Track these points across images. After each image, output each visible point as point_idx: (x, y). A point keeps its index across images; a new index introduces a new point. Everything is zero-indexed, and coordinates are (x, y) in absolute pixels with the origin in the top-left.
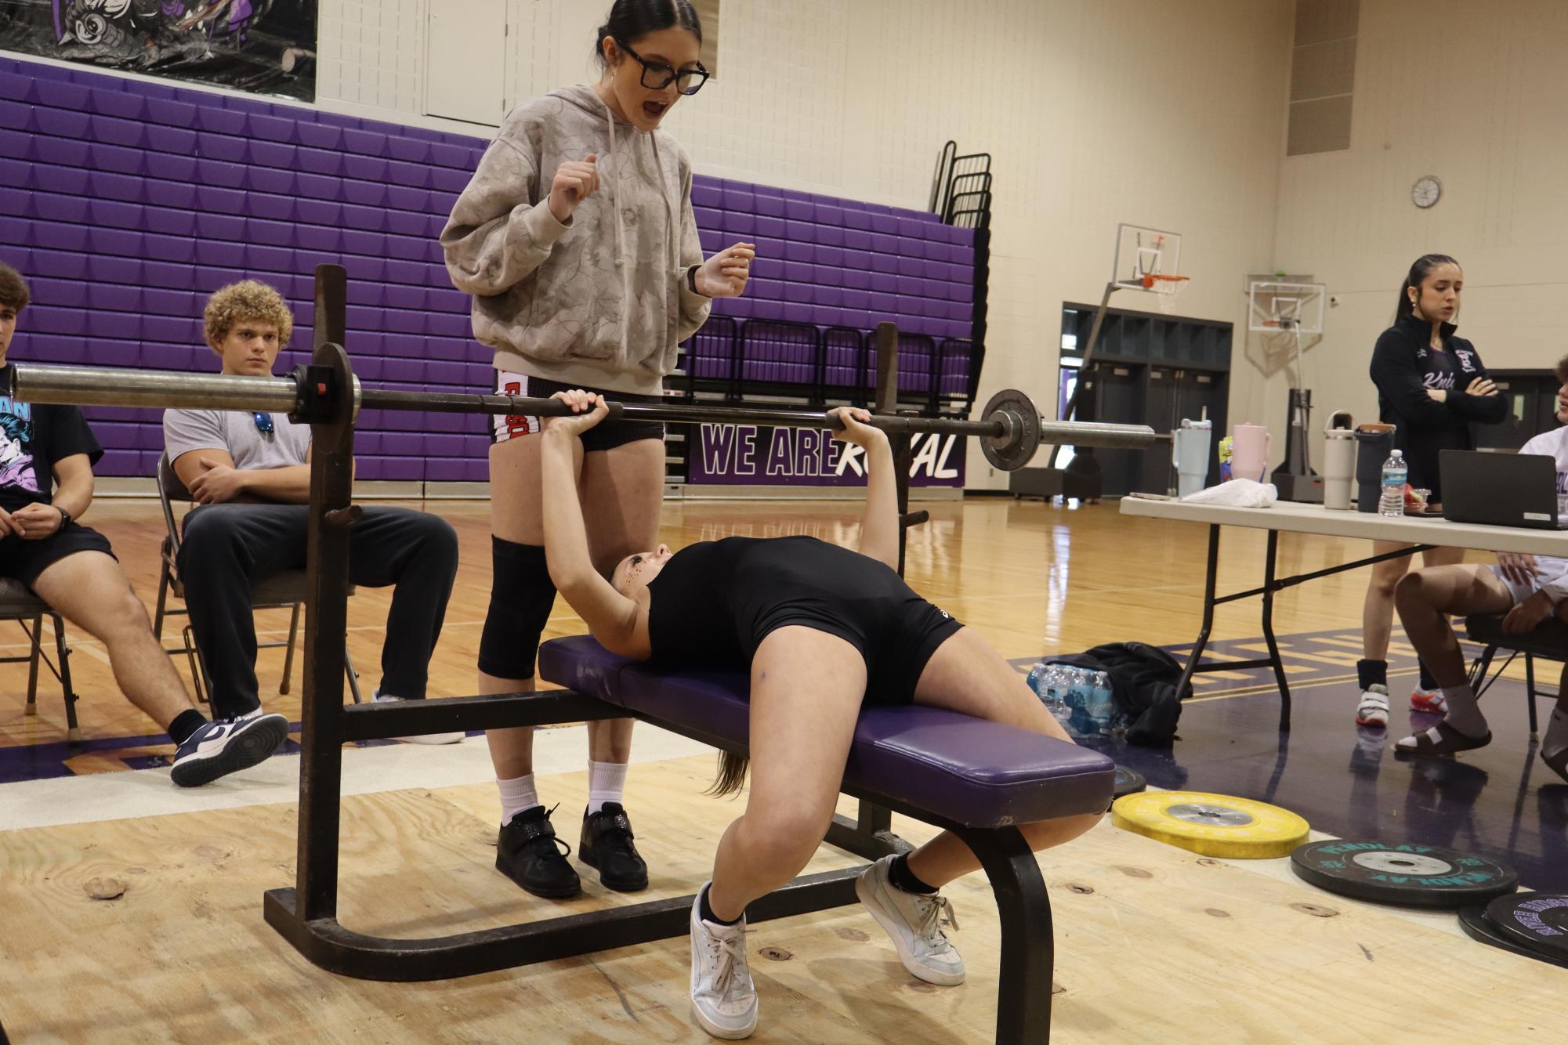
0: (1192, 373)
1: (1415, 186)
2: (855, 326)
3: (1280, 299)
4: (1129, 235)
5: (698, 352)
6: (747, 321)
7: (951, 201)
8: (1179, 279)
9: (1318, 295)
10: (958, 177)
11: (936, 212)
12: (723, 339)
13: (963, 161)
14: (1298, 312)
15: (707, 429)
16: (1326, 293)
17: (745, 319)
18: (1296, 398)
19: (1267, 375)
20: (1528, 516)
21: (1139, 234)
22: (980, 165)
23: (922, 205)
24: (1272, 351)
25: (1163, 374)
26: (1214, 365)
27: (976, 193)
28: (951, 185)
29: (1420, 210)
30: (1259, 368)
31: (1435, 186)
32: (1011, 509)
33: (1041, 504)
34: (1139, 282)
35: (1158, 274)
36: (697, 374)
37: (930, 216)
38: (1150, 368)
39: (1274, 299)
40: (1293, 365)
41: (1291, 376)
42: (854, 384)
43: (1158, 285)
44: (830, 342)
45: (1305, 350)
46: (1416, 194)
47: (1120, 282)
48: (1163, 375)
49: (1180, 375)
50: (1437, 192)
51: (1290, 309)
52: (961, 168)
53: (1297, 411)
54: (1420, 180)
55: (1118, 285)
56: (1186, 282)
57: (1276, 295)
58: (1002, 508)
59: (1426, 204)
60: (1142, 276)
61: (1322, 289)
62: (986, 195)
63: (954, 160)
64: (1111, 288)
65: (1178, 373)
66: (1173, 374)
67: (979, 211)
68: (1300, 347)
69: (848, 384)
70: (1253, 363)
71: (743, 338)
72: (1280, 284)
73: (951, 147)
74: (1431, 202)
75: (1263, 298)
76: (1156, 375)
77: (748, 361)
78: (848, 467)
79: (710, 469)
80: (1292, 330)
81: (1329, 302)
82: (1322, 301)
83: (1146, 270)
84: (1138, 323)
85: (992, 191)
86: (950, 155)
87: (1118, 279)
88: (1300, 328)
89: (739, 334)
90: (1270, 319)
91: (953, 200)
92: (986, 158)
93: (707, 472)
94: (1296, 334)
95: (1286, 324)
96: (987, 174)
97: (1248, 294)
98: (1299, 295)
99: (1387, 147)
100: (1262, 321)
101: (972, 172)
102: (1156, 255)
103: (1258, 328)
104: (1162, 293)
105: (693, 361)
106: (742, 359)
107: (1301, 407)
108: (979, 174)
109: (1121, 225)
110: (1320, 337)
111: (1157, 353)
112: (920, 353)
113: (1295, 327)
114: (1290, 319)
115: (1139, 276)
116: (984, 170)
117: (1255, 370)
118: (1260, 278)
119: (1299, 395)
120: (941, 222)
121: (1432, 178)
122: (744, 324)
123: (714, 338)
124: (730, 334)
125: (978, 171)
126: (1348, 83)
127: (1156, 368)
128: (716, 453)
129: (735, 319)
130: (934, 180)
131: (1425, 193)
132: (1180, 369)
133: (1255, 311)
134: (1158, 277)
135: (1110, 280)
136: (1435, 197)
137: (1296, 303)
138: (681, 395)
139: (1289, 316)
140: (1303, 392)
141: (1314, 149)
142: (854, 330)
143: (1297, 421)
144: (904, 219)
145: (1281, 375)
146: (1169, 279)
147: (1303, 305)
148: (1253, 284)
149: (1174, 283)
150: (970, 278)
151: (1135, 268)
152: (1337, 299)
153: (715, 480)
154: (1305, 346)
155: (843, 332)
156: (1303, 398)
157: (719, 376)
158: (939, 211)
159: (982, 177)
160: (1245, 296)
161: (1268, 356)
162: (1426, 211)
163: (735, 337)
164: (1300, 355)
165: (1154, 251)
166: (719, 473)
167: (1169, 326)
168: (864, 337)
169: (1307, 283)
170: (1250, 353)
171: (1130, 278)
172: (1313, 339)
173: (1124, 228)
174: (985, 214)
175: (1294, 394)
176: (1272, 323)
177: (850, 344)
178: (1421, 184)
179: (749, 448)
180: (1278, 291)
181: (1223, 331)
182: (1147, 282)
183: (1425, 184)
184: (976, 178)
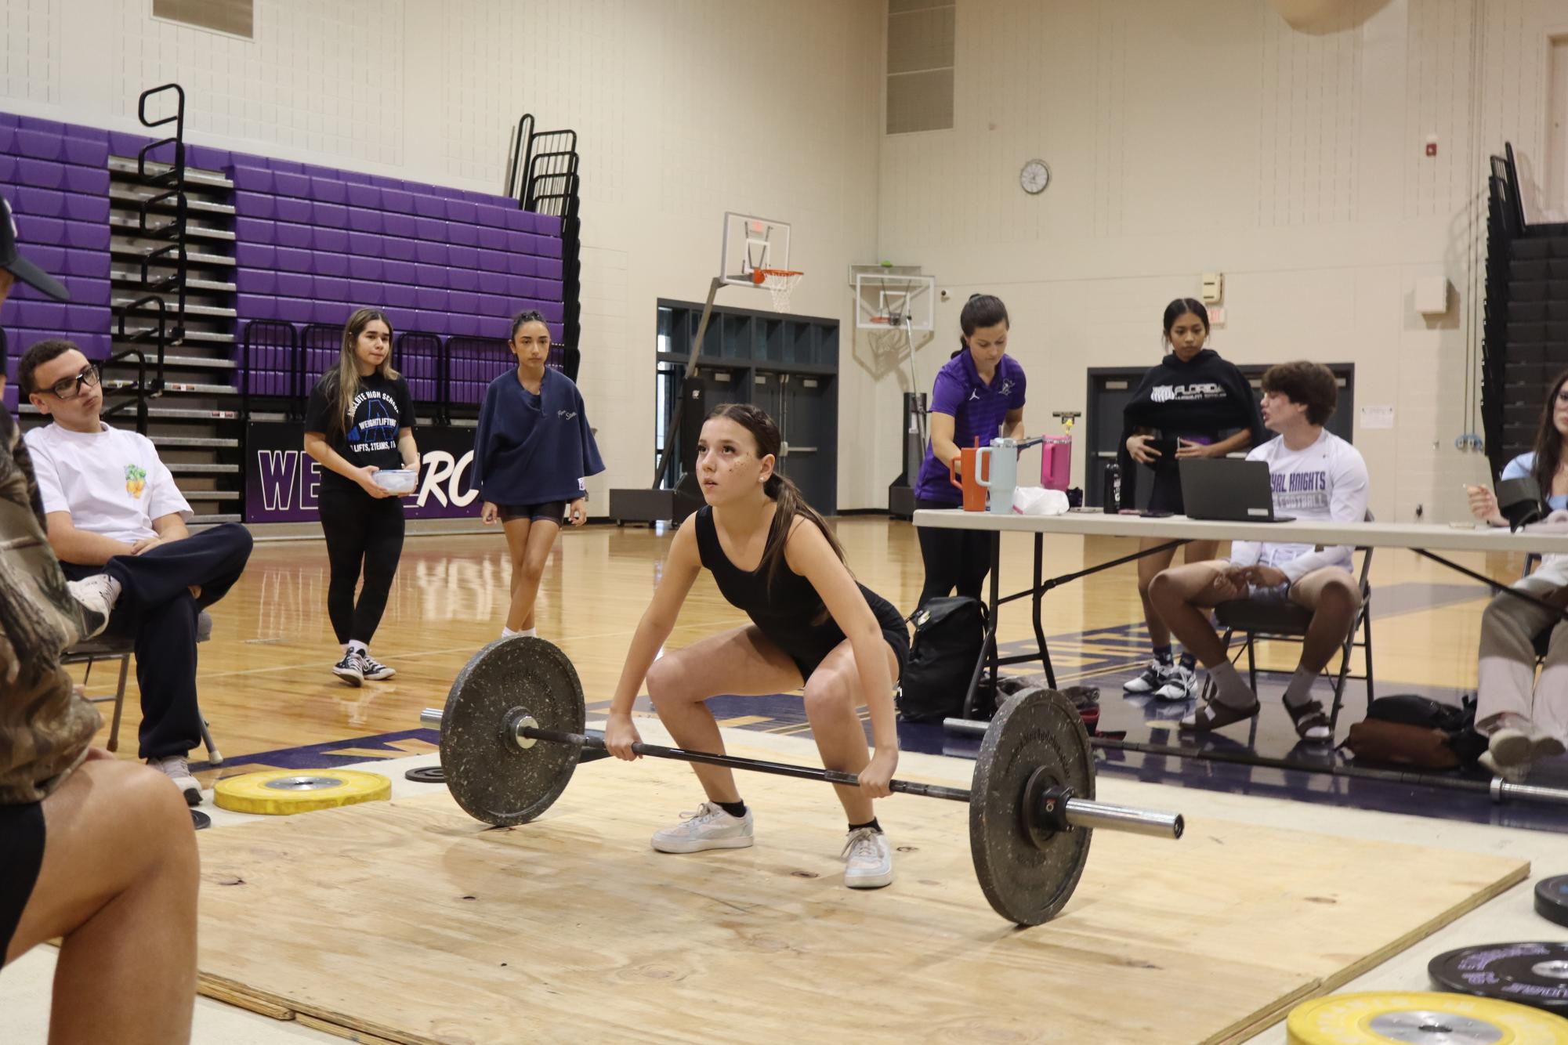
0: (798, 377)
1: (1023, 170)
2: (432, 331)
3: (888, 293)
4: (736, 225)
5: (252, 365)
6: (309, 327)
7: (531, 181)
8: (793, 273)
9: (928, 287)
10: (537, 156)
11: (514, 197)
12: (280, 348)
13: (543, 138)
14: (907, 306)
15: (265, 457)
16: (935, 286)
17: (305, 325)
18: (911, 402)
19: (877, 377)
20: (1252, 512)
21: (746, 223)
22: (564, 143)
23: (496, 188)
24: (881, 351)
25: (768, 378)
26: (821, 368)
27: (562, 175)
28: (530, 165)
29: (1029, 196)
30: (868, 370)
31: (1043, 170)
32: (611, 539)
33: (645, 531)
34: (749, 277)
35: (768, 268)
36: (251, 391)
37: (506, 201)
38: (753, 372)
39: (882, 293)
40: (905, 366)
41: (902, 378)
42: (434, 399)
43: (770, 280)
44: (405, 350)
45: (918, 348)
46: (1024, 179)
47: (729, 277)
48: (767, 380)
49: (785, 379)
50: (1046, 176)
51: (901, 302)
52: (540, 145)
53: (914, 417)
54: (1028, 164)
55: (726, 280)
56: (800, 277)
57: (884, 288)
58: (603, 538)
59: (1035, 190)
60: (752, 271)
61: (931, 281)
62: (572, 178)
63: (532, 137)
64: (717, 284)
65: (783, 376)
66: (778, 379)
67: (565, 196)
68: (913, 345)
69: (427, 398)
70: (862, 364)
71: (304, 348)
72: (886, 276)
73: (527, 122)
74: (1040, 188)
75: (871, 292)
76: (761, 380)
77: (311, 375)
78: (431, 495)
79: (270, 504)
80: (902, 327)
81: (940, 295)
82: (932, 294)
83: (756, 264)
84: (737, 321)
85: (579, 173)
86: (527, 130)
87: (726, 274)
88: (911, 325)
89: (299, 343)
90: (878, 315)
91: (533, 181)
92: (571, 135)
93: (267, 509)
94: (907, 332)
95: (896, 321)
96: (573, 154)
97: (854, 287)
98: (907, 289)
99: (992, 127)
100: (869, 318)
101: (554, 151)
102: (765, 247)
103: (864, 325)
104: (775, 290)
105: (246, 376)
106: (303, 372)
107: (917, 413)
108: (563, 154)
109: (727, 214)
110: (932, 334)
111: (761, 355)
112: (478, 359)
113: (906, 324)
114: (900, 315)
115: (748, 271)
116: (569, 149)
117: (865, 373)
118: (864, 269)
119: (914, 400)
120: (521, 208)
121: (1039, 162)
122: (305, 331)
123: (269, 348)
124: (289, 343)
125: (562, 150)
126: (946, 56)
127: (760, 372)
128: (277, 484)
129: (294, 324)
130: (510, 160)
131: (1034, 178)
132: (785, 373)
133: (862, 308)
134: (770, 272)
135: (717, 275)
136: (1044, 182)
137: (905, 296)
138: (233, 417)
139: (898, 311)
140: (918, 395)
141: (914, 127)
142: (432, 335)
143: (913, 428)
144: (483, 205)
145: (892, 377)
146: (777, 273)
147: (911, 299)
148: (859, 276)
149: (785, 278)
150: (559, 274)
151: (744, 261)
152: (947, 292)
153: (277, 517)
154: (917, 343)
155: (420, 338)
156: (919, 403)
157: (278, 393)
158: (517, 195)
159: (567, 157)
160: (850, 289)
161: (876, 356)
162: (1036, 196)
163: (294, 346)
164: (912, 354)
165: (763, 243)
166: (281, 509)
167: (772, 323)
168: (443, 342)
169: (915, 275)
170: (858, 354)
171: (740, 274)
172: (925, 336)
173: (731, 217)
174: (571, 199)
175: (907, 397)
176: (880, 320)
177: (428, 352)
178: (1029, 169)
179: (315, 478)
180: (885, 284)
181: (829, 329)
182: (757, 278)
183: (1034, 168)
184: (560, 157)
